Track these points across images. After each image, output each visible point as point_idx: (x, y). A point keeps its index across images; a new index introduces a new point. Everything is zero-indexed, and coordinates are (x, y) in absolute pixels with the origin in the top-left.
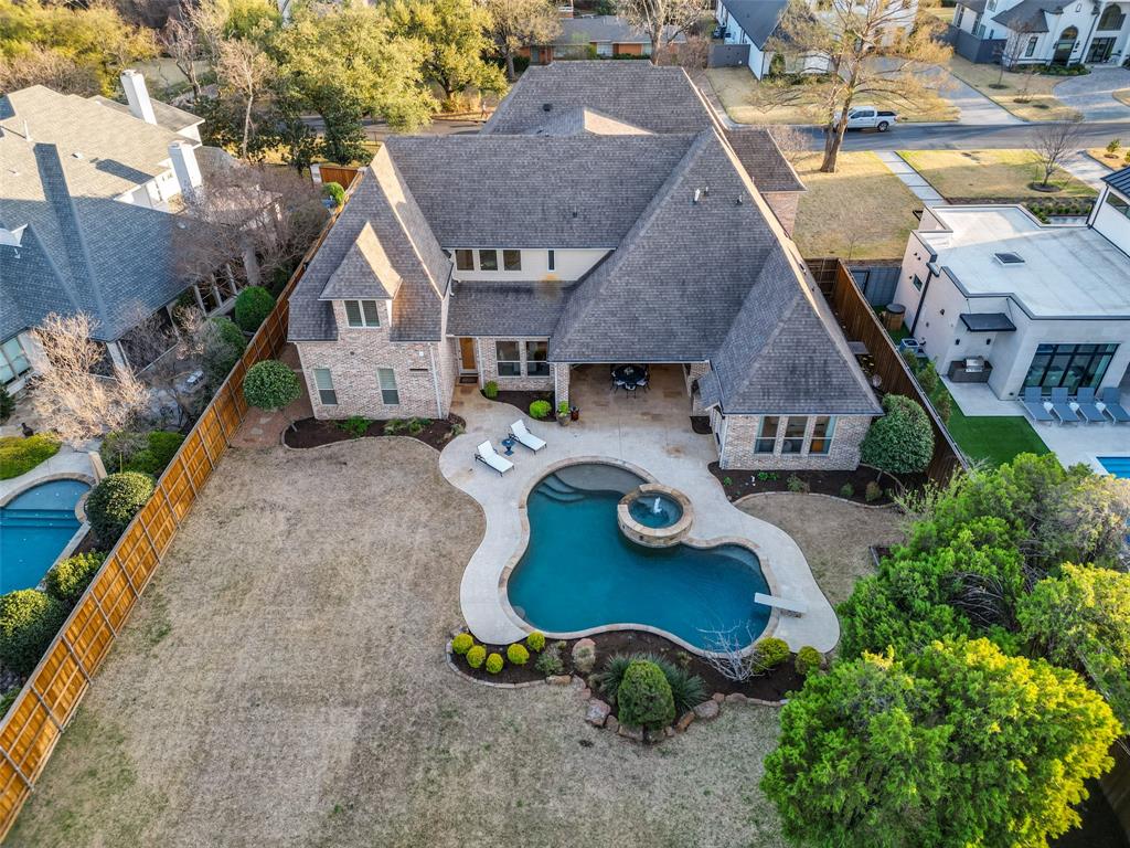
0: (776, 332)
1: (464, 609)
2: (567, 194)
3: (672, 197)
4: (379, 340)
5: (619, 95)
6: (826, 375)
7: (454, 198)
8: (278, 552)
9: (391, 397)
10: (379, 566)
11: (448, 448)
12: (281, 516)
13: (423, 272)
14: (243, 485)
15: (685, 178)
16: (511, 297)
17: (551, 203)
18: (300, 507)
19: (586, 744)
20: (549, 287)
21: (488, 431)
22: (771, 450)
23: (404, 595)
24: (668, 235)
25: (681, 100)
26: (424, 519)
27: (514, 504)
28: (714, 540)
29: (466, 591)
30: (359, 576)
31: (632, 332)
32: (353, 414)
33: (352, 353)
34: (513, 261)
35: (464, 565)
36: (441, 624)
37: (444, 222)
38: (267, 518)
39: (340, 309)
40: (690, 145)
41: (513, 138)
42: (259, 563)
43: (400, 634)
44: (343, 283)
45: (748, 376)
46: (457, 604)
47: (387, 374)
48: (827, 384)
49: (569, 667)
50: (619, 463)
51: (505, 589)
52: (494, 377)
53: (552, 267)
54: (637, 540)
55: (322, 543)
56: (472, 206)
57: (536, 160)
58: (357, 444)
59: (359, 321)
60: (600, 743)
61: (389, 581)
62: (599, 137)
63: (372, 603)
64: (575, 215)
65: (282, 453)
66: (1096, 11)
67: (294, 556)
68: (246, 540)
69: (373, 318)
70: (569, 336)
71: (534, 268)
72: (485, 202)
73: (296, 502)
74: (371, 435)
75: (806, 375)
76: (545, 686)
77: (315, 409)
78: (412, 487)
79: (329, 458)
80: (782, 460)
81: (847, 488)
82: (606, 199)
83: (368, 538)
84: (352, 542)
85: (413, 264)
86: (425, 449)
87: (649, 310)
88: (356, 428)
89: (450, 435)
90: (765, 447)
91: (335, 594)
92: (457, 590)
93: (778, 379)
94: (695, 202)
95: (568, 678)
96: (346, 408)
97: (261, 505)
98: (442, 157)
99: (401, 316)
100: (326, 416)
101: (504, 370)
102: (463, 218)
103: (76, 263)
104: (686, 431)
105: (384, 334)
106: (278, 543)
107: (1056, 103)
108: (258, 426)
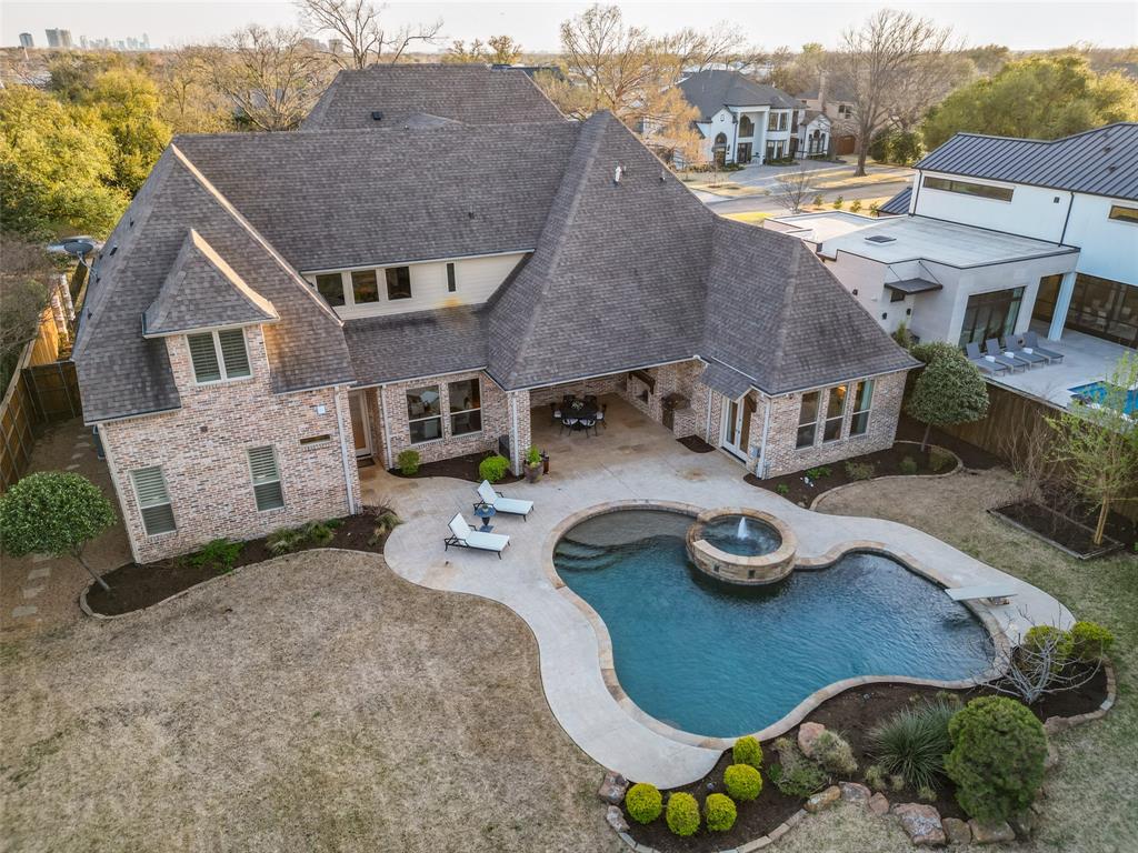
0: (790, 289)
1: (590, 750)
2: (453, 192)
3: (589, 180)
4: (249, 398)
5: (460, 101)
6: (855, 332)
7: (300, 209)
8: (179, 785)
9: (270, 496)
10: (398, 738)
11: (389, 545)
12: (150, 724)
13: (299, 289)
14: (36, 698)
15: (597, 160)
17: (436, 204)
18: (180, 697)
20: (455, 314)
22: (810, 442)
23: (475, 767)
24: (599, 221)
26: (422, 645)
27: (546, 586)
28: (832, 551)
29: (573, 723)
30: (370, 767)
31: (598, 337)
32: (206, 539)
33: (204, 429)
34: (401, 285)
35: (538, 688)
36: (571, 789)
37: (294, 239)
38: (122, 737)
39: (179, 354)
40: (579, 133)
41: (363, 133)
42: (145, 817)
43: (513, 833)
44: (183, 308)
45: (778, 346)
46: (575, 749)
47: (263, 457)
48: (860, 340)
51: (628, 701)
52: (407, 445)
53: (452, 287)
54: (746, 580)
55: (262, 739)
56: (329, 216)
57: (400, 157)
58: (233, 579)
59: (215, 373)
61: (431, 755)
63: (426, 800)
64: (471, 216)
65: (94, 628)
66: (735, 121)
67: (216, 780)
68: (95, 788)
69: (239, 363)
70: (523, 354)
71: (430, 290)
72: (347, 209)
73: (169, 693)
74: (251, 562)
75: (836, 335)
76: (811, 819)
77: (135, 545)
78: (370, 611)
79: (194, 610)
80: (825, 451)
81: (908, 462)
82: (504, 195)
83: (344, 704)
84: (318, 719)
85: (282, 281)
86: (355, 559)
87: (610, 309)
88: (220, 558)
89: (383, 529)
90: (805, 438)
91: (342, 814)
92: (556, 726)
93: (810, 344)
94: (615, 182)
95: (835, 790)
96: (195, 530)
97: (97, 718)
98: (268, 159)
99: (281, 356)
100: (157, 554)
101: (418, 434)
102: (320, 232)
105: (258, 386)
106: (169, 769)
107: (742, 186)
108: (24, 603)
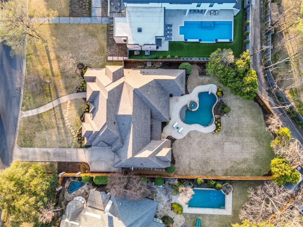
2: (142, 118)
16: (153, 129)
17: (144, 121)
19: (229, 117)
21: (171, 132)
25: (114, 92)
28: (197, 98)
29: (206, 132)
46: (208, 133)
49: (219, 118)
50: (180, 110)
51: (206, 127)
60: (229, 115)
62: (133, 112)
64: (146, 117)
81: (188, 76)
82: (143, 111)
94: (149, 94)
95: (221, 118)
102: (146, 139)
103: (142, 218)
104: (172, 98)
